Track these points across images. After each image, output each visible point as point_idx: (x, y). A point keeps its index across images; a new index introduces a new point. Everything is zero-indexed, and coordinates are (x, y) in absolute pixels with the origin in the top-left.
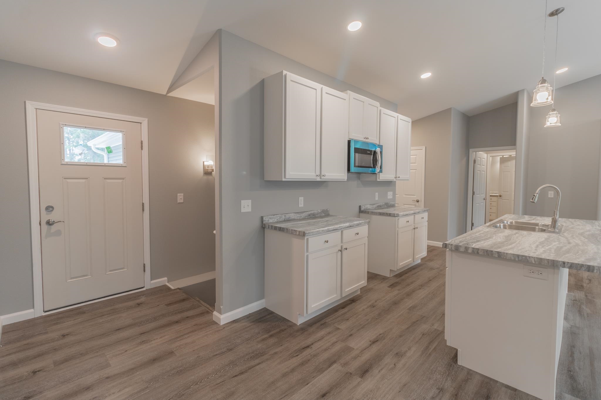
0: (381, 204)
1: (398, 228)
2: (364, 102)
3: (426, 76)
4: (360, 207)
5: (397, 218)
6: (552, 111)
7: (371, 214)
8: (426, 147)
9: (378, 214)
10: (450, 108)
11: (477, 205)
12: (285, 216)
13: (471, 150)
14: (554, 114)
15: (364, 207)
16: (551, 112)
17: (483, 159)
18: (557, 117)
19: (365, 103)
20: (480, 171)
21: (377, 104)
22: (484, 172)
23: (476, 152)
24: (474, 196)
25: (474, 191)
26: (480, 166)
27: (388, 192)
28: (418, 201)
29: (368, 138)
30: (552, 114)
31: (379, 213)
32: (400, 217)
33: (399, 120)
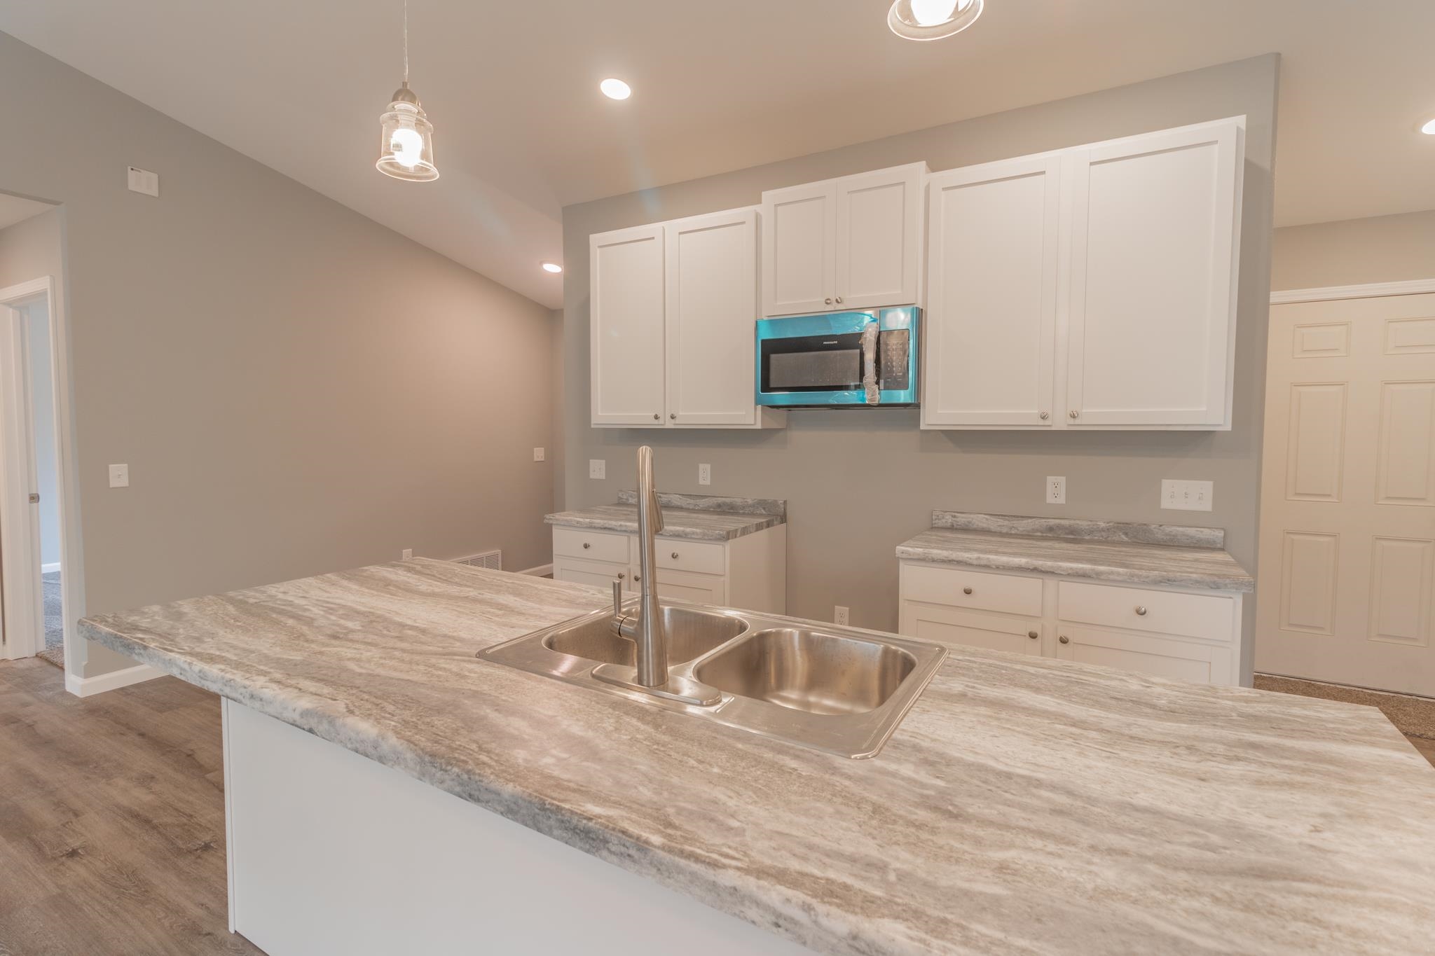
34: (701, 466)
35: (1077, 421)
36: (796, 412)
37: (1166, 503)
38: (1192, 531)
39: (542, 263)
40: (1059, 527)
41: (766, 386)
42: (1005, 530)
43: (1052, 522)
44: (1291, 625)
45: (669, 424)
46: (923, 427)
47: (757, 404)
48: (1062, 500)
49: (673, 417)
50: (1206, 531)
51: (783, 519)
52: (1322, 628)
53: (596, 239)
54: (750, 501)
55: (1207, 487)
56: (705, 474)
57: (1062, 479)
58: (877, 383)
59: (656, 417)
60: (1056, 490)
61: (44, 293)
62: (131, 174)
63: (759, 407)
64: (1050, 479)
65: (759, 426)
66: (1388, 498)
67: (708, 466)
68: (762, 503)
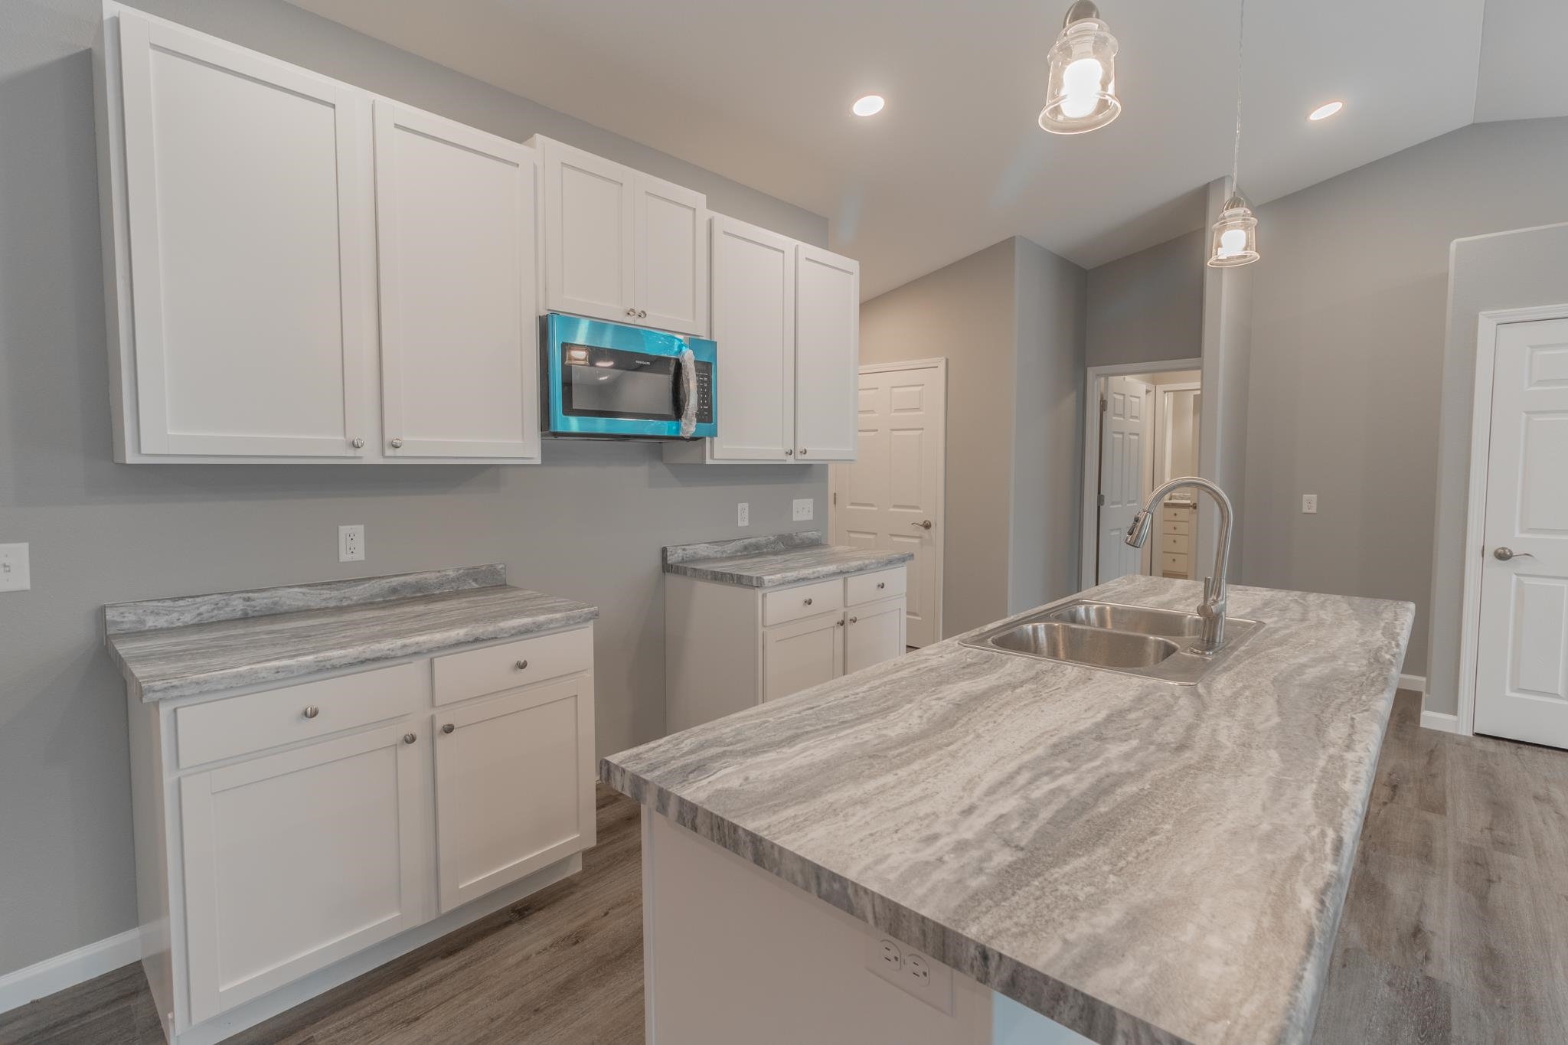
0: (762, 540)
1: (764, 626)
2: (622, 184)
3: (869, 106)
4: (664, 550)
5: (760, 593)
6: (1232, 207)
7: (691, 576)
8: (947, 360)
9: (709, 577)
10: (1011, 238)
11: (1113, 534)
12: (249, 599)
13: (1091, 372)
14: (1237, 215)
15: (680, 551)
16: (1227, 209)
17: (1133, 399)
18: (1246, 228)
19: (624, 185)
20: (1123, 433)
21: (698, 199)
22: (1136, 437)
23: (1107, 376)
24: (1101, 507)
25: (1102, 493)
26: (1122, 419)
27: (795, 501)
28: (927, 526)
29: (643, 312)
30: (1231, 216)
31: (712, 572)
32: (765, 588)
33: (802, 261)
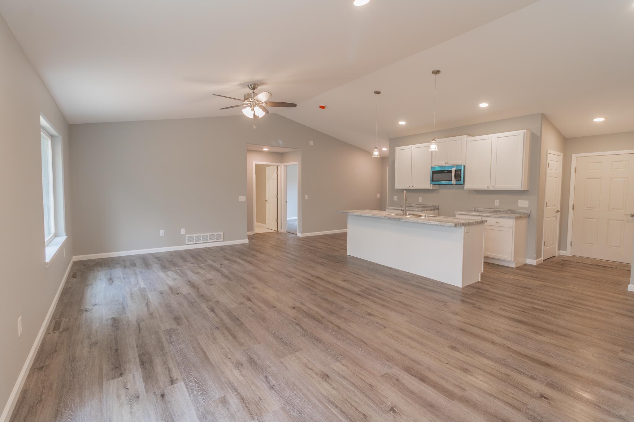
34: (420, 198)
35: (494, 188)
36: (441, 185)
37: (519, 205)
38: (523, 211)
39: (382, 148)
40: (497, 210)
41: (432, 180)
42: (485, 211)
43: (495, 209)
44: (585, 243)
45: (412, 188)
46: (465, 189)
47: (431, 184)
48: (498, 205)
49: (413, 187)
50: (526, 211)
51: (438, 209)
52: (594, 244)
53: (397, 148)
54: (430, 205)
55: (527, 202)
56: (420, 200)
57: (498, 200)
58: (455, 180)
59: (409, 187)
60: (497, 203)
61: (297, 164)
62: (310, 141)
63: (431, 185)
64: (496, 200)
65: (431, 189)
66: (612, 209)
67: (421, 198)
68: (433, 206)
